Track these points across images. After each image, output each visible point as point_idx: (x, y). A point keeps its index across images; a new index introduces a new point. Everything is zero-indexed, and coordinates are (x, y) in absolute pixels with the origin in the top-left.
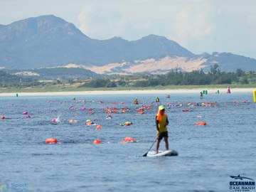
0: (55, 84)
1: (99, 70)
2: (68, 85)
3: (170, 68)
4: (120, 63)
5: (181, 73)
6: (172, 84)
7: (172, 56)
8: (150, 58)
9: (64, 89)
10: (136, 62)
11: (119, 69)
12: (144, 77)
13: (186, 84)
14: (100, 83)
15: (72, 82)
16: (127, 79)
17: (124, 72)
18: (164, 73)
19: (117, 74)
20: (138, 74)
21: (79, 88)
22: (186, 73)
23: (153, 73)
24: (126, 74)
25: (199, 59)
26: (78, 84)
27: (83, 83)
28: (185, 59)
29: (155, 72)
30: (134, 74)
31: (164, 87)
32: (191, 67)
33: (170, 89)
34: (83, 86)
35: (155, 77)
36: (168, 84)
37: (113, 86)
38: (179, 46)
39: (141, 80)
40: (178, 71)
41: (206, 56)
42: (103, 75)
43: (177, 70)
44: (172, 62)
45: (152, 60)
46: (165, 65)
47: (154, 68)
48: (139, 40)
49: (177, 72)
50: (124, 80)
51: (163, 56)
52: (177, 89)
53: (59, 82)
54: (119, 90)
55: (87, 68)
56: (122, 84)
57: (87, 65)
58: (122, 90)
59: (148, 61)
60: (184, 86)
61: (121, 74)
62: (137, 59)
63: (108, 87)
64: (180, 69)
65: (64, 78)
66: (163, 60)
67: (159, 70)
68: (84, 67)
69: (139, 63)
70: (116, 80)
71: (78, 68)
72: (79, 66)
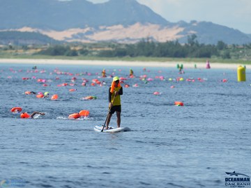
0: (6, 49)
1: (58, 36)
2: (21, 52)
3: (140, 37)
4: (83, 28)
5: (153, 43)
6: (142, 55)
7: (143, 23)
8: (117, 24)
9: (16, 56)
10: (101, 28)
11: (81, 35)
12: (109, 46)
13: (158, 56)
14: (59, 51)
15: (26, 48)
16: (91, 47)
17: (86, 39)
18: (133, 43)
19: (79, 40)
20: (103, 42)
21: (34, 56)
22: (159, 44)
23: (120, 42)
24: (89, 42)
25: (174, 28)
26: (32, 51)
27: (39, 50)
28: (158, 26)
29: (123, 40)
30: (99, 42)
31: (133, 58)
32: (165, 36)
33: (139, 60)
34: (39, 53)
35: (123, 47)
36: (137, 55)
37: (74, 54)
38: (152, 11)
39: (107, 49)
40: (150, 40)
41: (182, 24)
42: (63, 42)
43: (148, 39)
44: (143, 30)
45: (120, 26)
46: (134, 33)
47: (122, 36)
48: (106, 3)
49: (148, 42)
50: (87, 48)
51: (133, 23)
52: (148, 61)
53: (11, 47)
54: (81, 59)
55: (44, 33)
56: (84, 53)
57: (44, 29)
58: (84, 59)
59: (115, 27)
60: (155, 58)
61: (84, 41)
62: (103, 25)
63: (68, 55)
64: (152, 38)
65: (16, 43)
66: (132, 27)
67: (128, 39)
68: (41, 31)
69: (105, 30)
70: (78, 48)
71: (33, 33)
72: (35, 30)
